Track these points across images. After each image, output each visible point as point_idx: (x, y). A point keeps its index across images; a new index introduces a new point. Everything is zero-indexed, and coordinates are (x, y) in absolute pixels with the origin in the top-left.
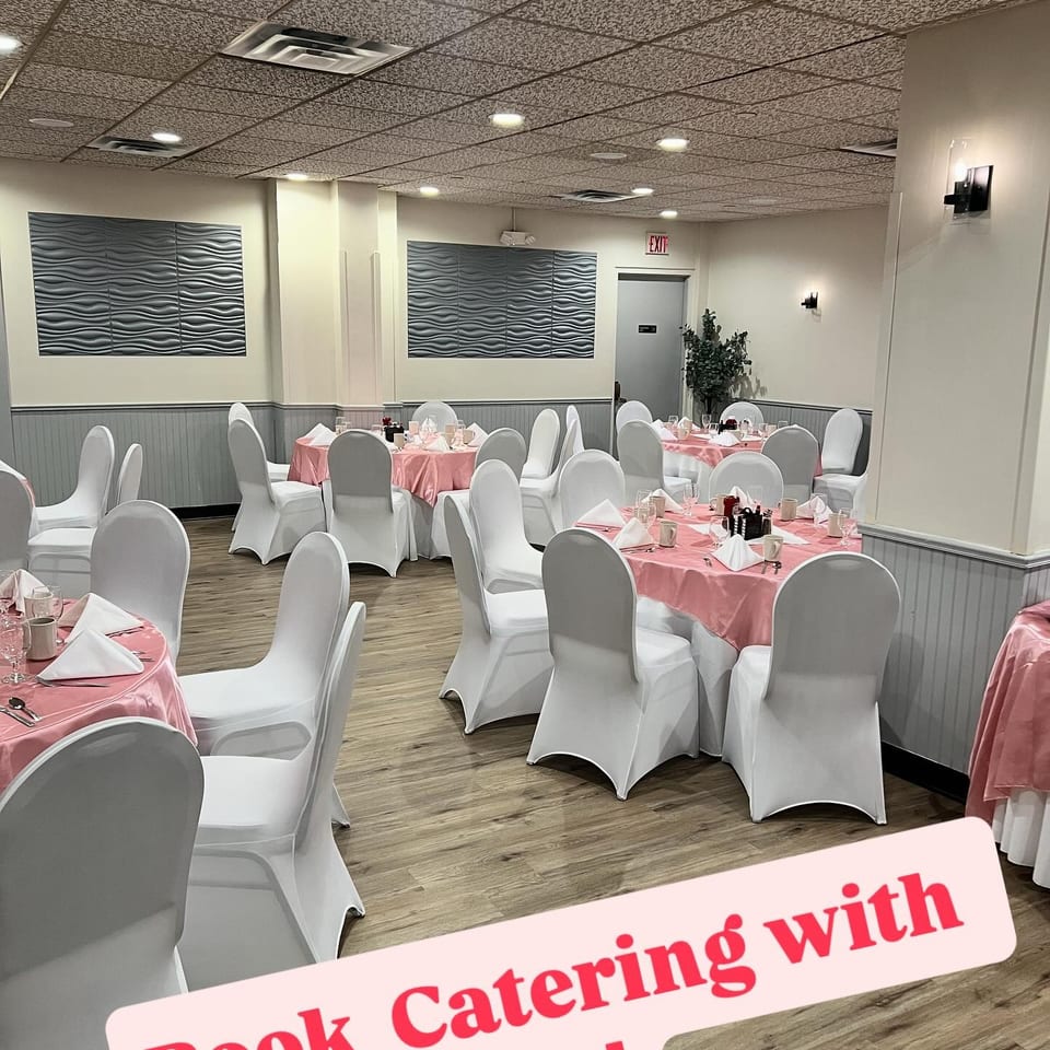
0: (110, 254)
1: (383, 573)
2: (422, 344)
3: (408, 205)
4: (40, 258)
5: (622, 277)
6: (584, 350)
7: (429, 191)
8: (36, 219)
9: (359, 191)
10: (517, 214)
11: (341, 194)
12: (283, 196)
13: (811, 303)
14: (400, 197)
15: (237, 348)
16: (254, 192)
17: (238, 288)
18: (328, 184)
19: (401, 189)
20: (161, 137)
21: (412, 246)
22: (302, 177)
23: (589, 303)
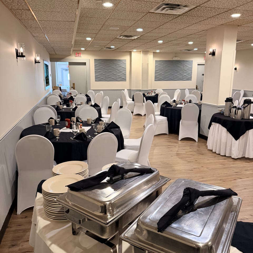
0: (106, 65)
1: (141, 115)
2: (157, 78)
3: (155, 53)
4: (96, 66)
5: (198, 65)
6: (189, 79)
7: (158, 51)
8: (95, 60)
9: (146, 52)
10: (176, 54)
11: (142, 53)
12: (133, 54)
13: (236, 69)
14: (154, 52)
15: (124, 80)
16: (129, 53)
17: (125, 70)
18: (141, 51)
19: (154, 51)
20: (112, 47)
21: (156, 61)
22: (136, 50)
23: (191, 69)
